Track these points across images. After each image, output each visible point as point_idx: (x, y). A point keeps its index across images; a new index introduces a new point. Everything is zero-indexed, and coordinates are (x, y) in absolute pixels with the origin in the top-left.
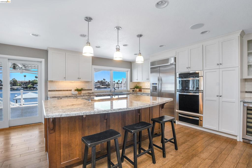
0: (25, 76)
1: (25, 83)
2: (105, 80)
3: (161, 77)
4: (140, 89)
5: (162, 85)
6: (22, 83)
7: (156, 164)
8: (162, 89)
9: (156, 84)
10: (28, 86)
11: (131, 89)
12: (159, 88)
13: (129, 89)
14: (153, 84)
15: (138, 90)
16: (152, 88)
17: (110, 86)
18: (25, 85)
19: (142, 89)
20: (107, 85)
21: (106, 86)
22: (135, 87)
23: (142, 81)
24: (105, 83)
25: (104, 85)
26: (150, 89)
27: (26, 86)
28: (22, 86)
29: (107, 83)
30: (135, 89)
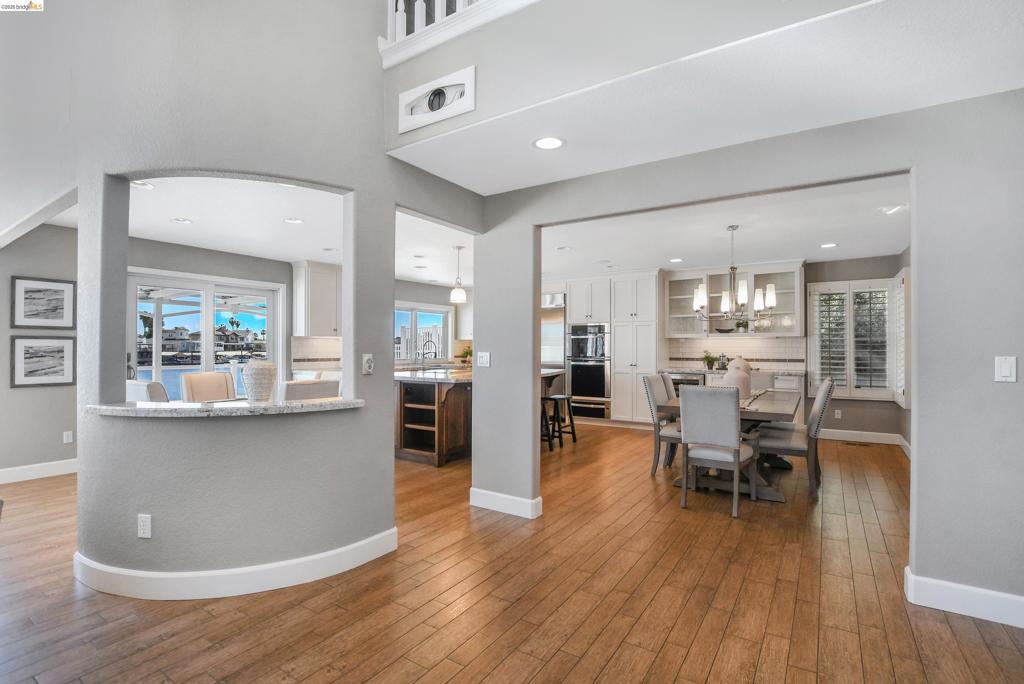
2: (238, 325)
11: (455, 357)
13: (450, 358)
17: (263, 353)
20: (248, 348)
21: (244, 353)
24: (242, 339)
25: (233, 348)
29: (250, 339)
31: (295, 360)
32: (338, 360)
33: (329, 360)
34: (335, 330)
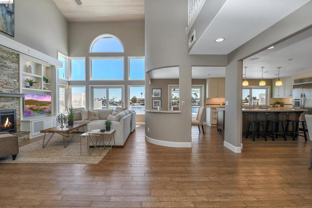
0: (142, 94)
1: (142, 100)
3: (304, 93)
4: (282, 104)
5: (305, 101)
8: (305, 105)
9: (299, 100)
11: (271, 104)
12: (302, 103)
13: (268, 105)
14: (296, 100)
15: (279, 105)
16: (294, 104)
19: (284, 104)
22: (276, 103)
23: (284, 97)
26: (292, 105)
27: (143, 103)
30: (275, 104)
31: (207, 105)
32: (220, 105)
33: (217, 105)
34: (217, 96)
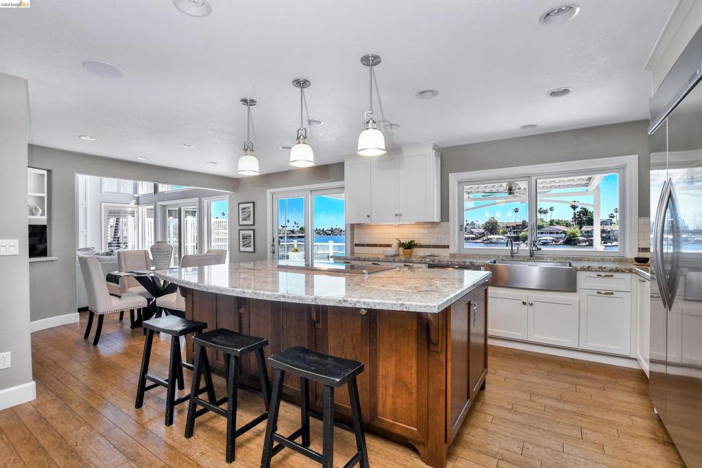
0: (516, 211)
1: (514, 228)
6: (508, 227)
7: (227, 465)
10: (520, 235)
18: (514, 232)
27: (515, 235)
28: (508, 235)
31: (356, 246)
